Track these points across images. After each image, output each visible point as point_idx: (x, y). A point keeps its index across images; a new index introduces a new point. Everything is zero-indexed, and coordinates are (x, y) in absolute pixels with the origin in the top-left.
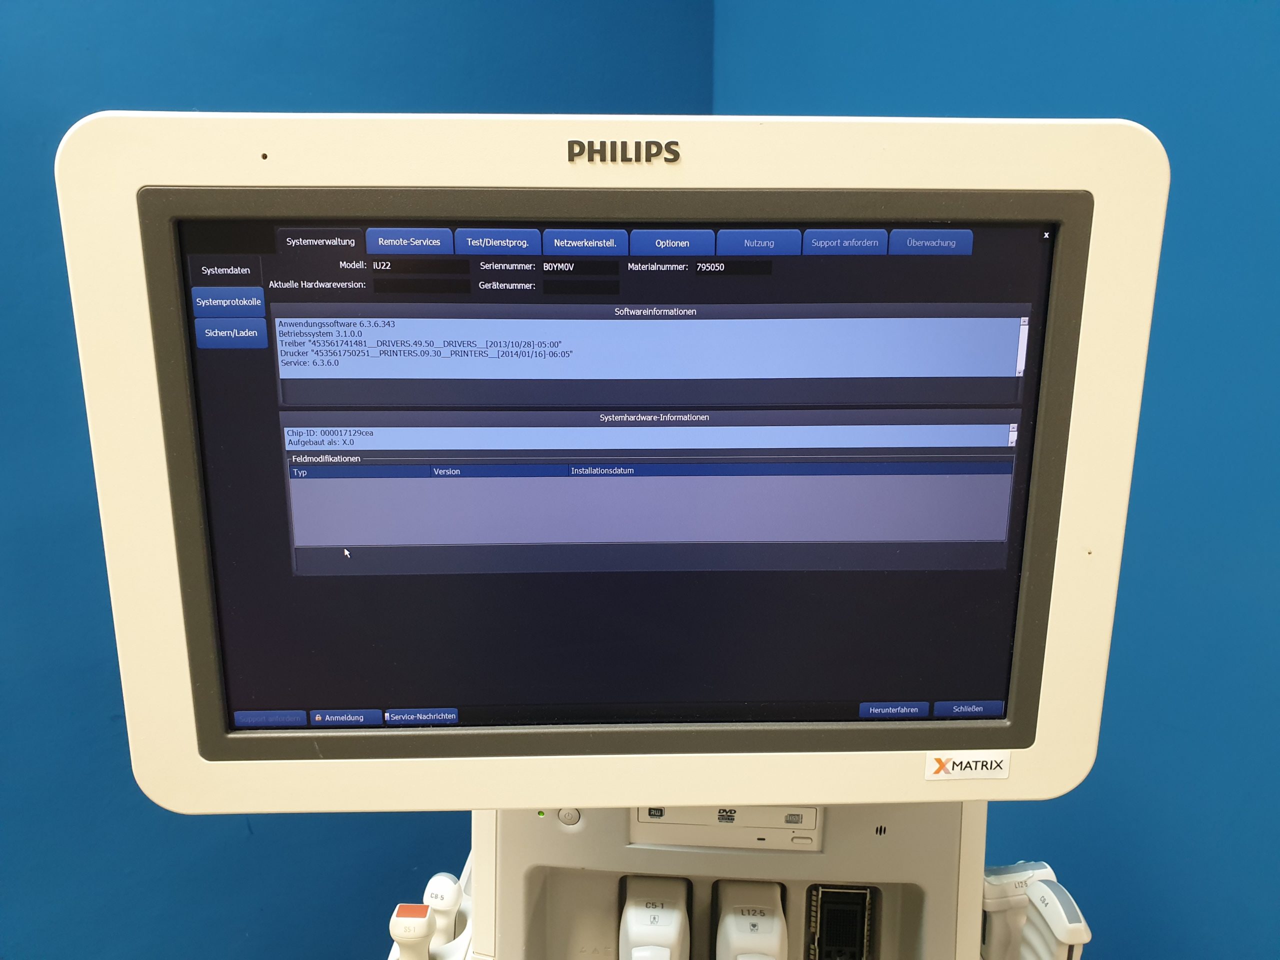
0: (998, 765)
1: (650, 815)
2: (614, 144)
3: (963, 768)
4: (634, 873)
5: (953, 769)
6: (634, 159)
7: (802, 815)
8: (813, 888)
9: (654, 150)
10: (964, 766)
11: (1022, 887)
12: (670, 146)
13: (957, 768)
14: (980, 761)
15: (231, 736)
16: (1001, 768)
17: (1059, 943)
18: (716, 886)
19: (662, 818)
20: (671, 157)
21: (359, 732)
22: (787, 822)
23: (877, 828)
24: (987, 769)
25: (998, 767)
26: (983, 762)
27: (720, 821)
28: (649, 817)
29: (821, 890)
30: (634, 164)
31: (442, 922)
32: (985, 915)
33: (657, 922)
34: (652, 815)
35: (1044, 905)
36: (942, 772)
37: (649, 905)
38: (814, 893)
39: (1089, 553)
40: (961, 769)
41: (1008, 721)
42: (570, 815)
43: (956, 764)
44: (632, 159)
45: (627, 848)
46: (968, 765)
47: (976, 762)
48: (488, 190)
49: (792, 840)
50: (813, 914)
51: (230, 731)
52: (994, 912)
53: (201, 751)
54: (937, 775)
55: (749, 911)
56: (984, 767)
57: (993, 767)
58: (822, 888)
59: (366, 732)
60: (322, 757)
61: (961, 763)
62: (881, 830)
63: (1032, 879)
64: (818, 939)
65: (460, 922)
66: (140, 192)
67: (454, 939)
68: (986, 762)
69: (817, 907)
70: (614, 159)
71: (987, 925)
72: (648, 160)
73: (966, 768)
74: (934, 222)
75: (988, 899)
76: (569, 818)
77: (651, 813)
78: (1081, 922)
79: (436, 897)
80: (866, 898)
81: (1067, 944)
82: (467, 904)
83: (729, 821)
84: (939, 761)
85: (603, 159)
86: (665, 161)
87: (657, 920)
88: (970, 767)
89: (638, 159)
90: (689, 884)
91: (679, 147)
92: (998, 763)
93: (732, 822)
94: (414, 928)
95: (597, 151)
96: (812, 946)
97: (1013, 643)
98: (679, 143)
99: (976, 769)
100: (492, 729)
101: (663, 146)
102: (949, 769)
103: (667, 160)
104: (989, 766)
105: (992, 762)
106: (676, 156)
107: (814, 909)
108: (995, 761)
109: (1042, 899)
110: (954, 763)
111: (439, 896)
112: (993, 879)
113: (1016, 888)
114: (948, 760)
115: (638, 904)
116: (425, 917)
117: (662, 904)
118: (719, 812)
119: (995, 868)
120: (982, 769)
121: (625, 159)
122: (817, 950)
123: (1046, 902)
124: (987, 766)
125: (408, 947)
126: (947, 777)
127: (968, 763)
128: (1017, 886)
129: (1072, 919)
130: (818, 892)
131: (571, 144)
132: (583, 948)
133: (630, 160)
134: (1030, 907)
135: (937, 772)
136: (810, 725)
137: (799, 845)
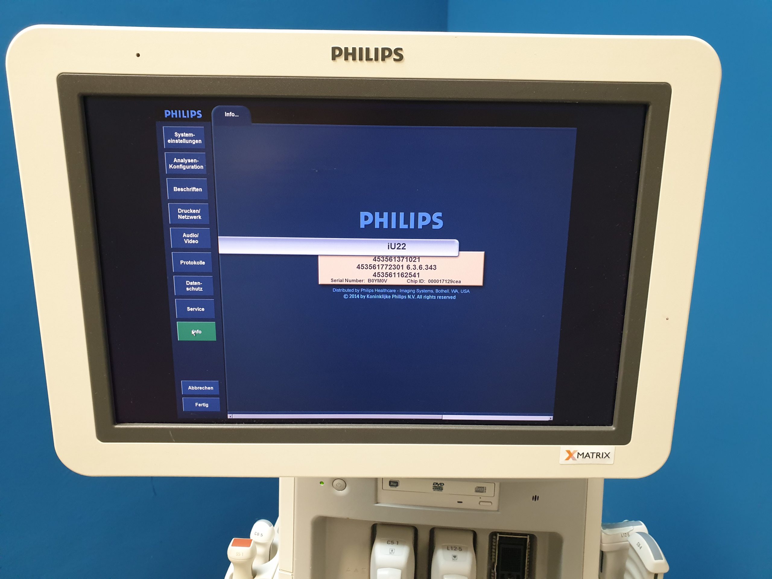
0: (607, 455)
1: (390, 485)
2: (361, 49)
3: (584, 457)
4: (381, 522)
5: (578, 458)
6: (374, 59)
7: (486, 487)
8: (493, 534)
9: (387, 53)
10: (585, 456)
11: (626, 536)
12: (397, 51)
13: (580, 457)
14: (595, 453)
15: (117, 426)
16: (609, 458)
17: (649, 573)
18: (432, 531)
19: (397, 487)
20: (398, 58)
21: (198, 426)
22: (476, 491)
23: (533, 497)
24: (600, 458)
25: (607, 457)
26: (597, 453)
27: (434, 490)
28: (389, 487)
29: (498, 535)
30: (374, 62)
31: (260, 550)
32: (602, 554)
33: (394, 553)
34: (392, 485)
35: (639, 548)
36: (571, 459)
37: (389, 542)
38: (494, 537)
39: (667, 319)
40: (583, 458)
41: (614, 427)
42: (340, 484)
43: (580, 454)
44: (372, 59)
45: (376, 506)
46: (588, 455)
47: (593, 453)
48: (280, 78)
49: (479, 503)
50: (494, 550)
51: (116, 423)
52: (608, 552)
53: (98, 436)
54: (567, 461)
55: (452, 547)
56: (598, 457)
57: (604, 457)
58: (500, 534)
59: (202, 426)
60: (174, 441)
61: (583, 453)
62: (535, 498)
63: (632, 531)
64: (497, 566)
65: (273, 551)
66: (59, 76)
67: (269, 561)
68: (599, 453)
69: (495, 546)
70: (361, 59)
71: (604, 560)
72: (383, 60)
73: (586, 457)
74: (567, 102)
75: (604, 544)
76: (339, 486)
77: (391, 484)
78: (662, 559)
79: (258, 534)
80: (527, 541)
81: (653, 573)
82: (277, 539)
83: (440, 490)
84: (569, 452)
85: (354, 59)
86: (394, 60)
87: (393, 552)
88: (589, 456)
89: (376, 59)
90: (415, 530)
91: (403, 52)
92: (607, 454)
93: (442, 491)
94: (243, 553)
95: (350, 54)
96: (493, 571)
97: (617, 377)
98: (403, 49)
99: (592, 458)
100: (282, 426)
101: (393, 51)
102: (575, 457)
103: (395, 60)
104: (601, 456)
105: (603, 453)
106: (401, 58)
107: (494, 547)
108: (605, 453)
109: (638, 544)
110: (578, 453)
111: (260, 534)
112: (607, 531)
113: (622, 537)
114: (575, 452)
115: (382, 541)
116: (249, 546)
117: (398, 542)
118: (434, 484)
119: (609, 524)
120: (596, 458)
121: (368, 59)
122: (496, 573)
123: (640, 546)
124: (600, 456)
125: (241, 565)
126: (574, 462)
127: (588, 453)
128: (623, 536)
129: (657, 557)
130: (496, 536)
131: (334, 49)
132: (348, 569)
133: (371, 59)
134: (630, 549)
135: (568, 459)
136: (486, 427)
137: (484, 506)
